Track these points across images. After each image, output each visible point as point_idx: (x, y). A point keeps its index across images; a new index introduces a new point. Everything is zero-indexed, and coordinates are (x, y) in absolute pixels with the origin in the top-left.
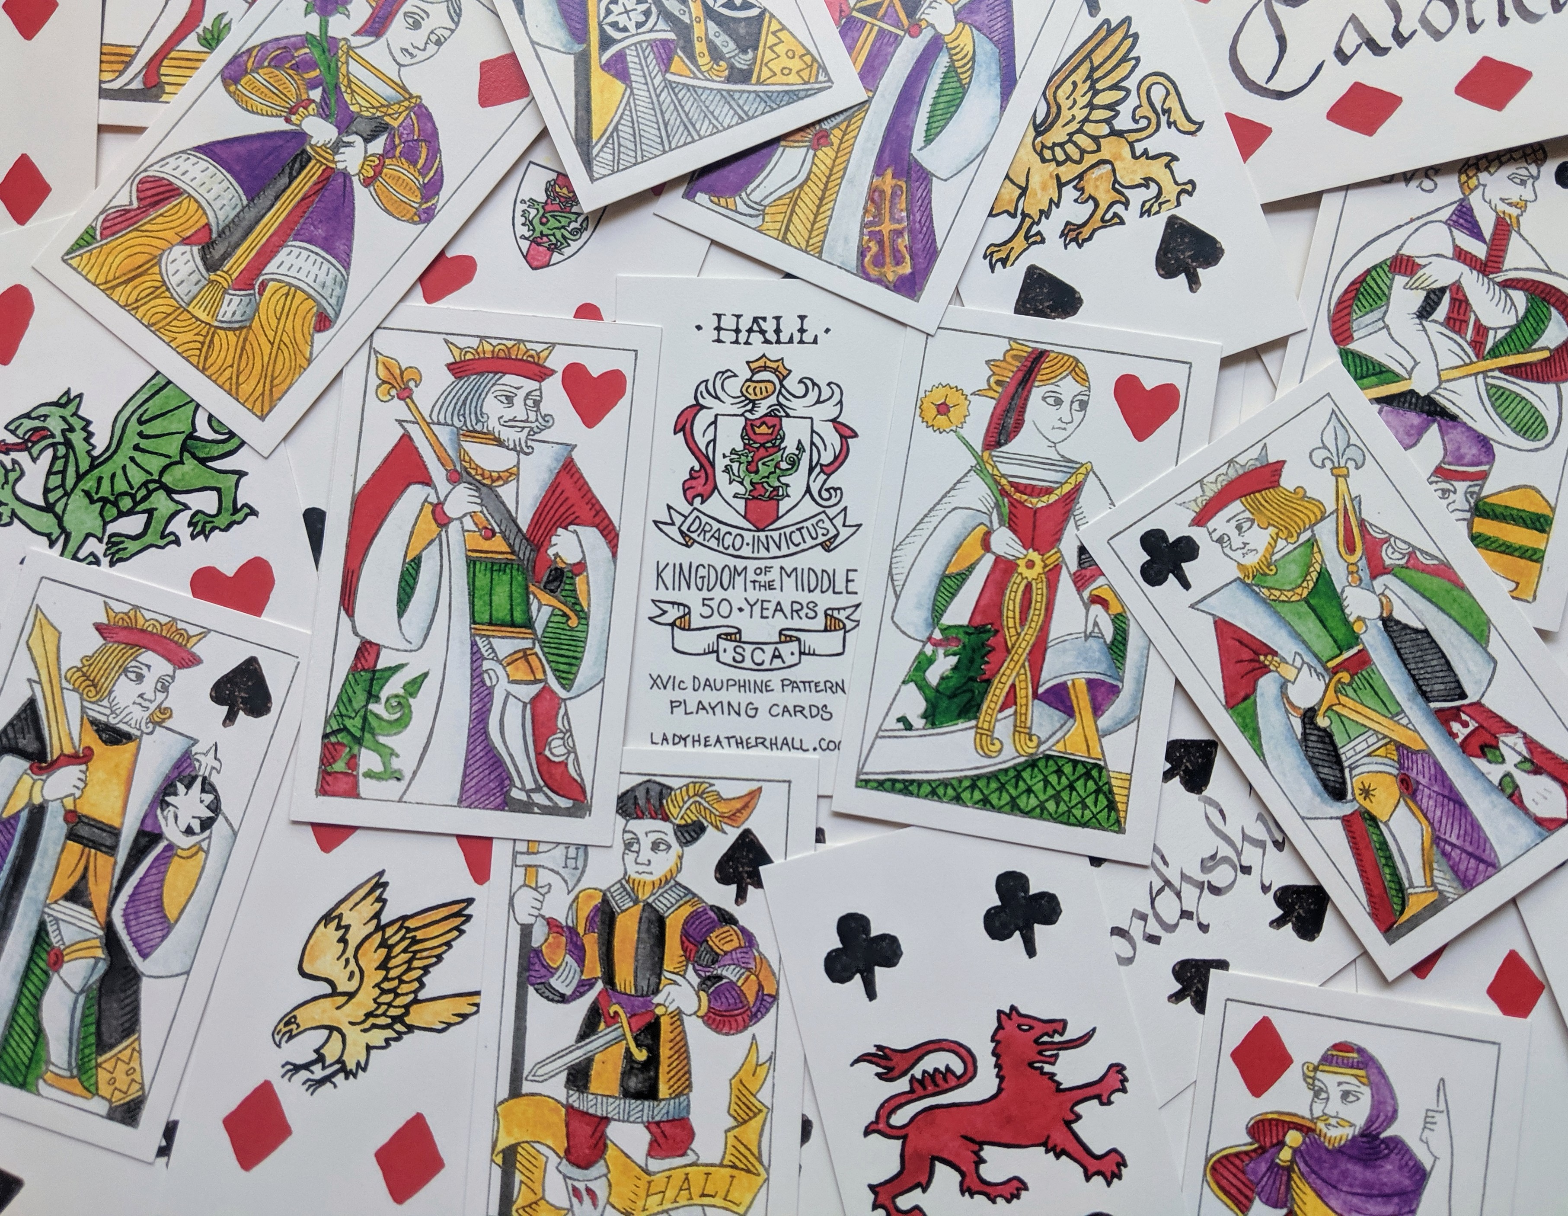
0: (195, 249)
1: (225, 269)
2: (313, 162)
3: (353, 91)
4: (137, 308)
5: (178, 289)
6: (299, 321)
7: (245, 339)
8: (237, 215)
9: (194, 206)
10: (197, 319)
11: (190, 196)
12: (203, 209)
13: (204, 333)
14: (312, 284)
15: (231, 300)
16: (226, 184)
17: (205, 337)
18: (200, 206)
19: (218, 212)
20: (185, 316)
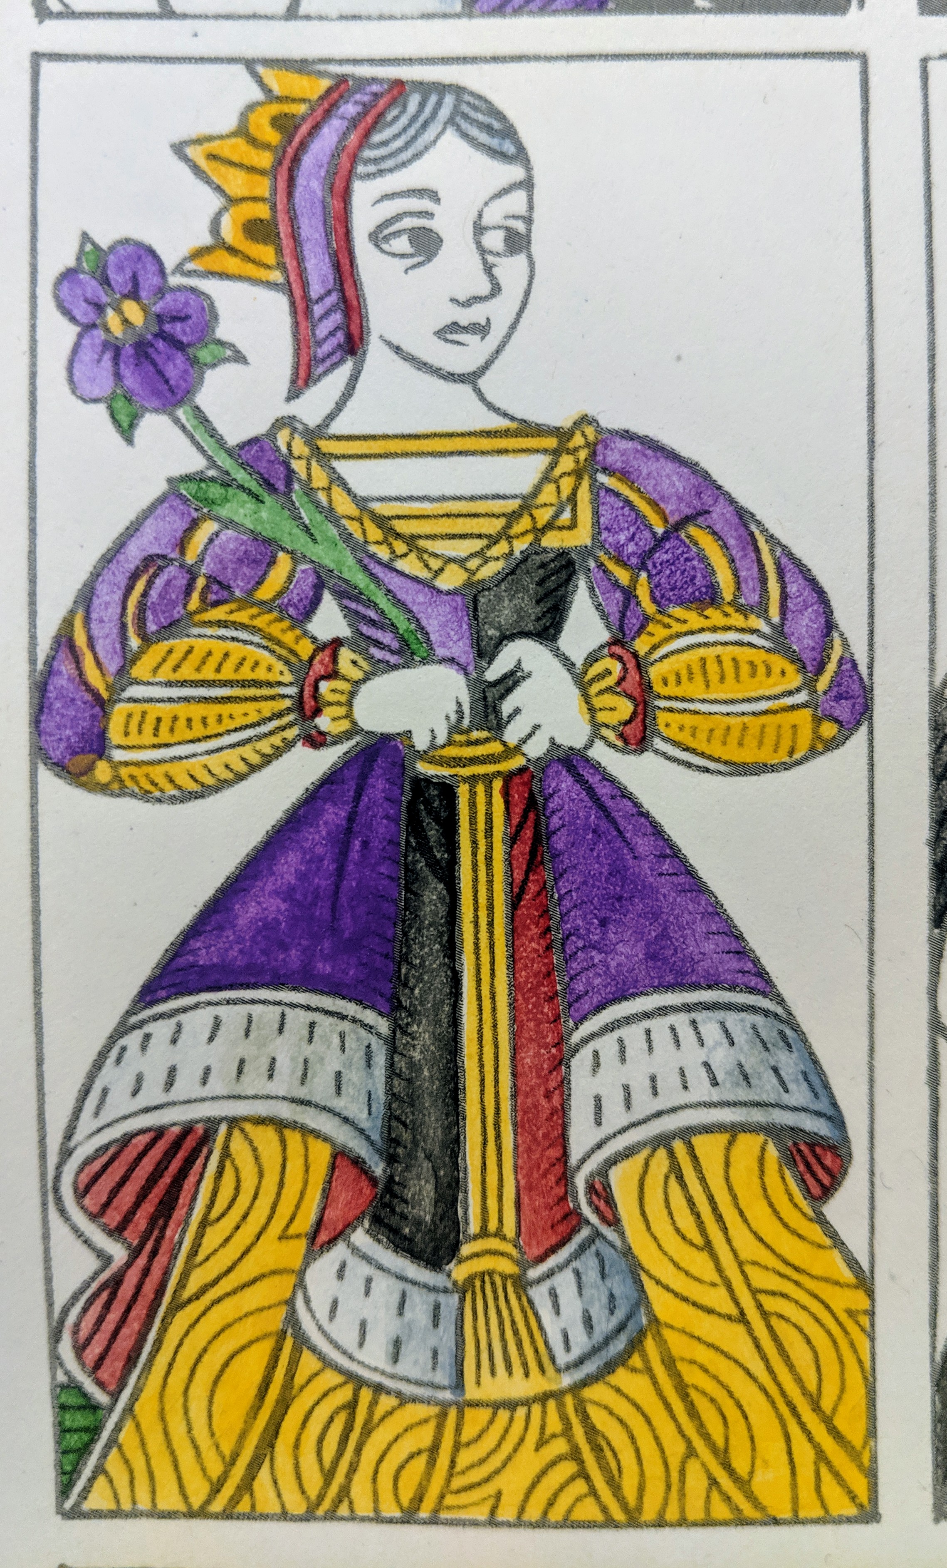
0: (360, 1237)
1: (474, 1227)
2: (463, 791)
3: (411, 540)
4: (345, 1492)
5: (402, 1369)
6: (759, 1213)
7: (669, 1363)
8: (392, 1071)
9: (266, 1138)
10: (511, 1405)
11: (234, 1122)
12: (294, 1126)
13: (554, 1424)
14: (715, 1095)
15: (554, 1295)
16: (298, 1020)
17: (567, 1431)
18: (280, 1125)
19: (338, 1104)
20: (475, 1419)
